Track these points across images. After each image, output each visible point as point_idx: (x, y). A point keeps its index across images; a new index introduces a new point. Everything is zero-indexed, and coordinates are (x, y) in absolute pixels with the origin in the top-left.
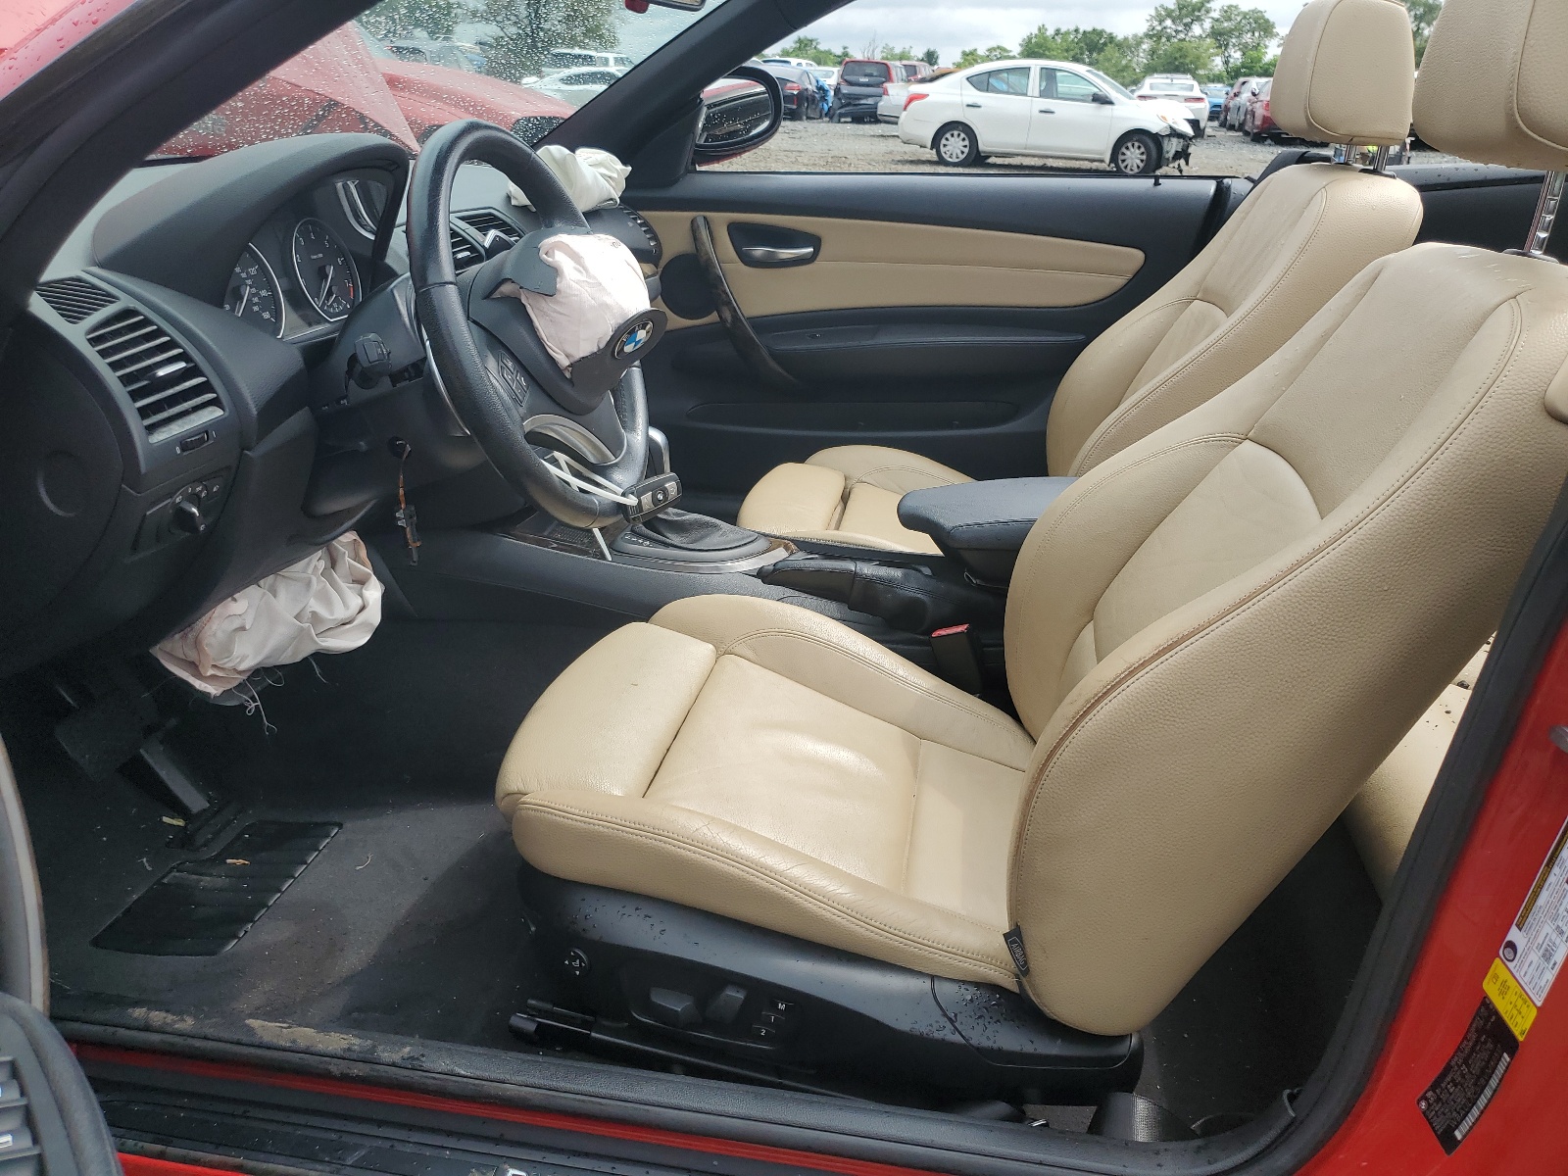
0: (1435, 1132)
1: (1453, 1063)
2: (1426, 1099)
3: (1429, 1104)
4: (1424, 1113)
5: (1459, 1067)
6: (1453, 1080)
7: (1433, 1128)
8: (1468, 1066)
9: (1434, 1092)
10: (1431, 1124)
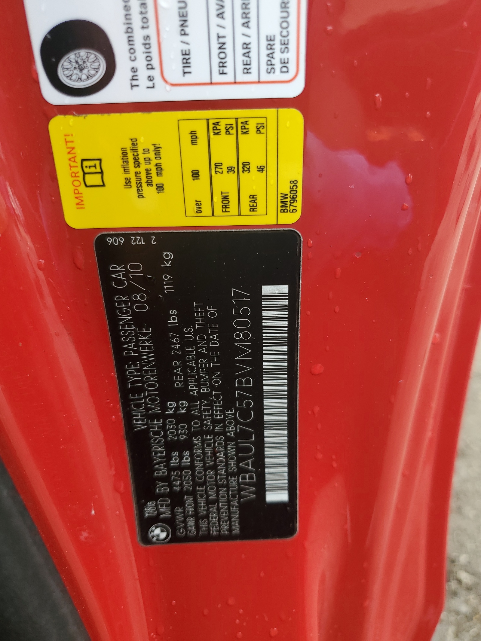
0: (230, 537)
1: (140, 425)
2: (154, 521)
3: (164, 521)
4: (174, 539)
5: (162, 416)
6: (170, 447)
7: (220, 537)
8: (183, 394)
9: (155, 497)
10: (208, 537)
